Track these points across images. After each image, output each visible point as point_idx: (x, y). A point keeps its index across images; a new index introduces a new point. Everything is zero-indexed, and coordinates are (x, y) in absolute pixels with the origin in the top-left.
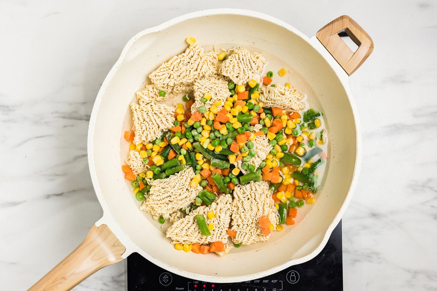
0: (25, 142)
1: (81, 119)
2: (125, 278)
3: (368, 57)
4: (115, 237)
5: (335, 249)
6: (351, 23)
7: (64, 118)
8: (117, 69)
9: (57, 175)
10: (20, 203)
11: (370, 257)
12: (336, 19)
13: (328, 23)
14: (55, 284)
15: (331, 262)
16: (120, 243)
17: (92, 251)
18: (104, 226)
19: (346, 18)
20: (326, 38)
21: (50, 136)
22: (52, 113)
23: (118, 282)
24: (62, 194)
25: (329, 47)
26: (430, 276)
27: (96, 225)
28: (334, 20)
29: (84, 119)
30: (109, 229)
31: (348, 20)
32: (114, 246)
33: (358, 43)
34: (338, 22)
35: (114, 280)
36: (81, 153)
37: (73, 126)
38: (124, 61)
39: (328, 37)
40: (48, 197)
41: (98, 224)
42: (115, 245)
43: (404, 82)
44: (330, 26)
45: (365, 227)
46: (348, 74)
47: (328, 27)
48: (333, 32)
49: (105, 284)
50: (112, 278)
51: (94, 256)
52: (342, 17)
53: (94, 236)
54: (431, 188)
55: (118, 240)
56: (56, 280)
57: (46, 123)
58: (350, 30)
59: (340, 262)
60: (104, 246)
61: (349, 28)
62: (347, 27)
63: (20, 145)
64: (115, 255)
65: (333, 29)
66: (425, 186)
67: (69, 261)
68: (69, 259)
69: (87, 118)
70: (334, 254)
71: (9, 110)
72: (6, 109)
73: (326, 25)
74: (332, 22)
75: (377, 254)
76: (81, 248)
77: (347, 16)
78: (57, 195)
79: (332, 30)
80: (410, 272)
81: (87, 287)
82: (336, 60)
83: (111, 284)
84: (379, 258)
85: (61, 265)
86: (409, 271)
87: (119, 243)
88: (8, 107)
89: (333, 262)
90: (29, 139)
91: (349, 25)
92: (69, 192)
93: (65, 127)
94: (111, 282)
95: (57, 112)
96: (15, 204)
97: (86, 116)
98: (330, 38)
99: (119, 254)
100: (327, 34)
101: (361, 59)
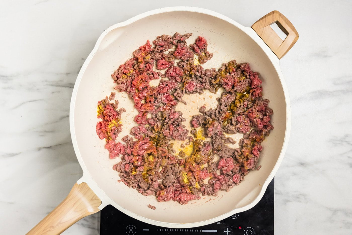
0: (21, 105)
1: (66, 87)
3: (295, 44)
4: (93, 193)
5: (269, 192)
6: (280, 17)
7: (52, 85)
8: (93, 56)
9: (46, 132)
10: (17, 154)
11: (298, 198)
12: (268, 14)
13: (262, 17)
14: (45, 231)
17: (75, 204)
18: (84, 184)
19: (277, 13)
20: (260, 29)
21: (41, 100)
22: (43, 82)
24: (51, 147)
26: (347, 213)
27: (78, 183)
28: (267, 15)
29: (68, 87)
30: (88, 186)
31: (278, 15)
32: (92, 200)
33: (287, 33)
34: (270, 16)
36: (65, 114)
37: (59, 92)
38: (98, 50)
39: (262, 29)
40: (39, 149)
41: (79, 182)
43: (326, 56)
44: (263, 19)
45: (295, 174)
46: (279, 58)
47: (262, 20)
48: (266, 24)
51: (76, 208)
52: (273, 12)
53: (76, 192)
54: (348, 143)
55: (95, 195)
56: (46, 229)
57: (38, 89)
58: (280, 22)
59: (272, 202)
60: (85, 200)
61: (279, 21)
62: (277, 20)
63: (16, 107)
64: (94, 207)
65: (266, 22)
66: (343, 140)
68: (56, 212)
69: (71, 86)
70: (267, 196)
71: (8, 79)
72: (5, 78)
74: (265, 16)
75: (304, 195)
76: (66, 202)
77: (277, 11)
78: (46, 148)
80: (331, 210)
82: (269, 47)
84: (306, 199)
85: (50, 216)
86: (330, 209)
87: (96, 198)
88: (7, 77)
89: (266, 203)
90: (24, 103)
91: (279, 19)
92: (56, 145)
93: (53, 93)
95: (46, 81)
96: (13, 155)
97: (70, 84)
98: (263, 29)
99: (96, 206)
100: (261, 26)
101: (289, 46)
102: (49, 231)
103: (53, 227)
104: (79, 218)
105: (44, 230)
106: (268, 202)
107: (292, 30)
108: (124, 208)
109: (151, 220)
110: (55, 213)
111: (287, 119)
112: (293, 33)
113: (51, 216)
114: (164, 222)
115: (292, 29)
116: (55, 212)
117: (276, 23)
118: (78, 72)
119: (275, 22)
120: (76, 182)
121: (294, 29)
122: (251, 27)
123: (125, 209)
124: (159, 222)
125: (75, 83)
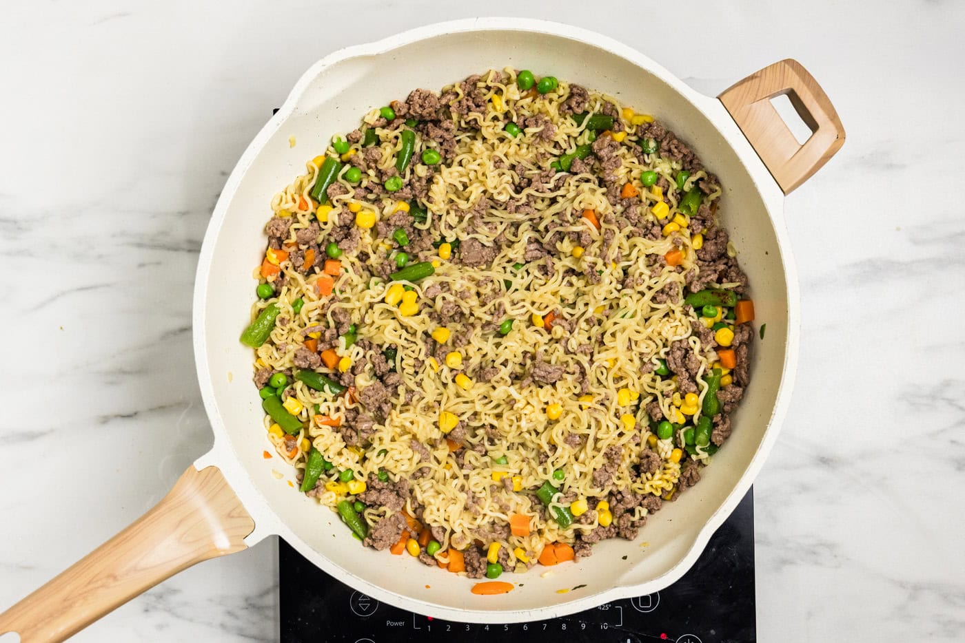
0: (53, 299)
1: (175, 248)
2: (273, 599)
3: (832, 156)
4: (235, 497)
5: (739, 537)
6: (803, 80)
7: (140, 245)
9: (124, 373)
10: (42, 434)
11: (814, 553)
15: (729, 565)
16: (244, 510)
17: (181, 522)
18: (213, 471)
19: (792, 67)
20: (743, 106)
21: (108, 285)
22: (114, 236)
23: (259, 608)
24: (136, 414)
25: (748, 126)
26: (947, 595)
27: (196, 467)
29: (183, 249)
30: (223, 478)
32: (230, 516)
33: (814, 126)
35: (250, 604)
36: (177, 323)
37: (158, 263)
38: (294, 111)
39: (747, 105)
40: (105, 420)
41: (200, 464)
42: (232, 515)
43: (890, 166)
45: (804, 488)
46: (785, 190)
47: (750, 82)
48: (759, 94)
49: (230, 613)
50: (246, 600)
51: (185, 534)
53: (188, 489)
54: (950, 402)
55: (239, 505)
56: (94, 580)
57: (100, 256)
58: (799, 94)
59: (749, 564)
60: (209, 516)
61: (796, 90)
62: (791, 88)
63: (42, 305)
64: (231, 537)
65: (760, 91)
66: (936, 396)
67: (129, 538)
68: (127, 537)
69: (194, 247)
70: (735, 547)
71: (18, 228)
72: (13, 226)
73: (746, 79)
75: (831, 546)
76: (157, 513)
78: (123, 416)
79: (758, 89)
80: (904, 587)
81: (191, 620)
82: (760, 158)
83: (244, 613)
84: (836, 556)
86: (902, 585)
87: (241, 512)
88: (15, 222)
89: (734, 565)
90: (63, 293)
91: (796, 84)
92: (151, 410)
93: (141, 265)
94: (243, 609)
95: (123, 234)
96: (31, 436)
97: (190, 242)
98: (750, 109)
99: (238, 536)
100: (746, 97)
101: (816, 162)
102: (102, 586)
103: (115, 578)
104: (190, 561)
105: (89, 583)
106: (738, 563)
107: (829, 117)
108: (314, 550)
109: (385, 590)
110: (125, 539)
111: (786, 359)
112: (831, 126)
113: (114, 546)
114: (418, 599)
115: (828, 115)
116: (125, 537)
117: (786, 96)
118: (211, 210)
119: (785, 91)
120: (192, 464)
121: (833, 116)
122: (719, 98)
123: (318, 553)
124: (403, 597)
125: (203, 238)
